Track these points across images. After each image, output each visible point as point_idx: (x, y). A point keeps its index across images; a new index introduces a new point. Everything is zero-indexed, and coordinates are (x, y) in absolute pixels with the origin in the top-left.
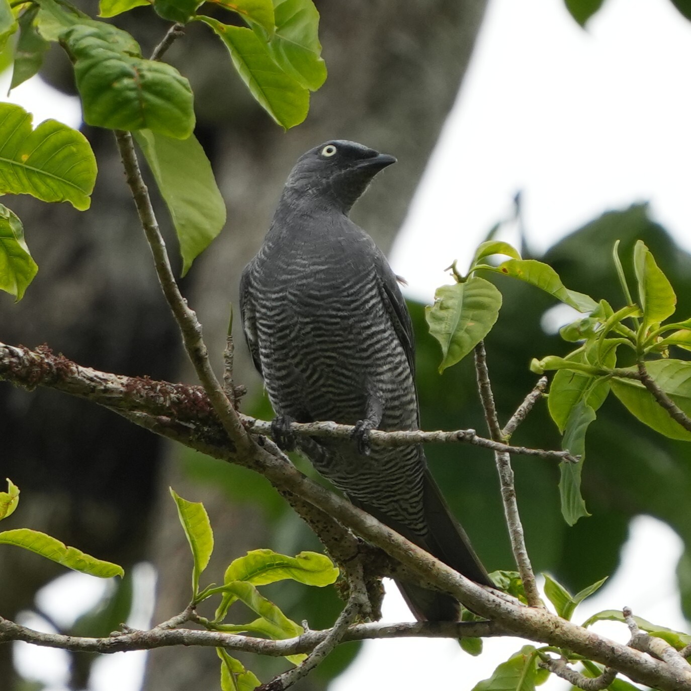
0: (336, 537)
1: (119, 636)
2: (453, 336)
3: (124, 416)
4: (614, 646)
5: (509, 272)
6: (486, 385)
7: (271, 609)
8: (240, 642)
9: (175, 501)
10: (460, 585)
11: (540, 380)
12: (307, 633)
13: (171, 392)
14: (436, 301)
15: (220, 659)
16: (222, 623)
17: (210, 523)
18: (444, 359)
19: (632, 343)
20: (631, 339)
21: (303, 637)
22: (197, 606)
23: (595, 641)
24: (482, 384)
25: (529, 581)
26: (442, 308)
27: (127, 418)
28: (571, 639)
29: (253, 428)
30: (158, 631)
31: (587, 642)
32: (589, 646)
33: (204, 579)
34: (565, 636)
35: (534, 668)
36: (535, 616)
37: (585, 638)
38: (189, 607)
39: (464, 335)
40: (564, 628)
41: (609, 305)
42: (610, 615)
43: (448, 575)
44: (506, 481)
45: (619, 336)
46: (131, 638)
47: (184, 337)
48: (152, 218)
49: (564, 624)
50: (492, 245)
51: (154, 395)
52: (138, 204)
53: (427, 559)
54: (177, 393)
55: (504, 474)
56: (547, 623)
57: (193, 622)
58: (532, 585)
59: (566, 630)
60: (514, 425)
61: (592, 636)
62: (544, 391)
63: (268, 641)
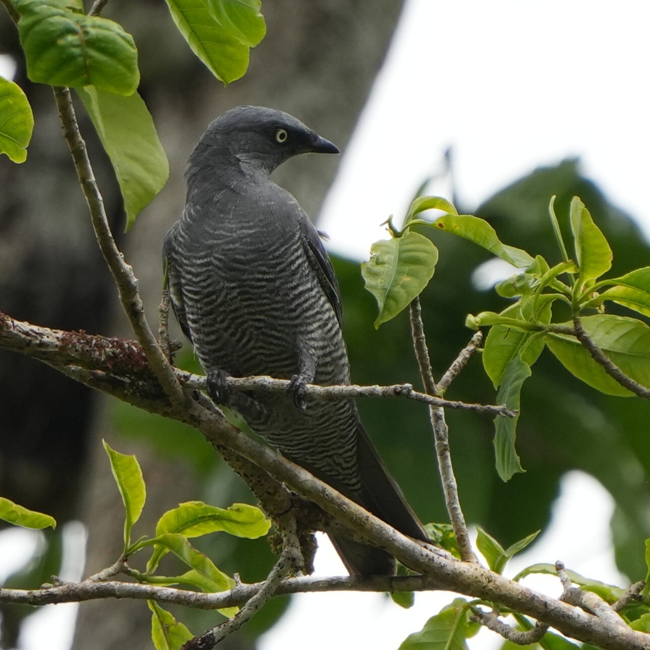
0: (270, 491)
1: (50, 588)
2: (389, 291)
3: (59, 370)
4: (546, 601)
5: (444, 227)
6: (422, 340)
7: (203, 561)
8: (172, 595)
9: (108, 454)
10: (393, 539)
11: (475, 335)
12: (239, 586)
13: (107, 346)
14: (372, 256)
15: (151, 611)
16: (153, 575)
18: (380, 314)
19: (567, 299)
20: (567, 294)
21: (234, 591)
22: (128, 558)
23: (528, 595)
24: (417, 339)
25: (462, 535)
26: (378, 262)
27: (62, 371)
28: (504, 593)
29: (188, 382)
30: (89, 584)
31: (520, 597)
32: (522, 600)
33: (135, 531)
34: (498, 590)
35: (465, 621)
36: (467, 571)
37: (518, 592)
38: (120, 559)
39: (400, 291)
40: (497, 583)
41: (545, 261)
42: (543, 568)
43: (381, 529)
44: (440, 436)
45: (554, 291)
46: (62, 590)
47: (121, 291)
48: (89, 172)
49: (497, 580)
50: (427, 199)
51: (89, 349)
52: (75, 158)
53: (361, 514)
54: (113, 347)
55: (439, 428)
56: (480, 577)
57: (124, 574)
58: (465, 539)
59: (499, 585)
60: (449, 380)
61: (524, 590)
62: (479, 345)
63: (200, 594)
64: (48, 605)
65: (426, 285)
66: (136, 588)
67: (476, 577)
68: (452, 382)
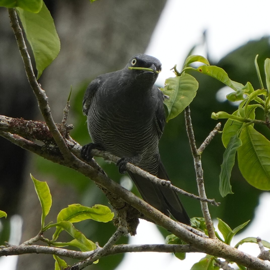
0: (114, 197)
1: (4, 248)
2: (174, 103)
3: (9, 140)
4: (251, 258)
5: (202, 71)
6: (190, 127)
7: (80, 236)
8: (64, 253)
9: (33, 181)
10: (175, 227)
11: (217, 124)
12: (98, 249)
13: (34, 126)
14: (166, 85)
15: (55, 260)
16: (56, 241)
17: (50, 192)
18: (169, 115)
19: (262, 107)
20: (262, 104)
21: (96, 251)
22: (43, 233)
23: (242, 255)
24: (188, 127)
25: (209, 225)
26: (169, 89)
28: (230, 254)
29: (73, 149)
30: (23, 246)
31: (238, 256)
32: (239, 258)
33: (47, 219)
34: (227, 253)
35: (212, 265)
36: (212, 243)
37: (237, 254)
38: (39, 233)
39: (179, 103)
40: (227, 249)
41: (252, 86)
42: (250, 240)
43: (169, 222)
44: (199, 175)
45: (257, 103)
46: (10, 249)
47: (39, 103)
48: (24, 44)
49: (227, 247)
50: (194, 57)
51: (24, 128)
52: (17, 38)
53: (159, 214)
54: (37, 127)
55: (198, 171)
56: (218, 246)
57: (41, 241)
58: (211, 227)
59: (227, 250)
60: (204, 147)
61: (240, 253)
62: (219, 130)
63: (78, 252)
64: (2, 256)
65: (192, 101)
66: (47, 248)
67: (216, 246)
68: (205, 148)
